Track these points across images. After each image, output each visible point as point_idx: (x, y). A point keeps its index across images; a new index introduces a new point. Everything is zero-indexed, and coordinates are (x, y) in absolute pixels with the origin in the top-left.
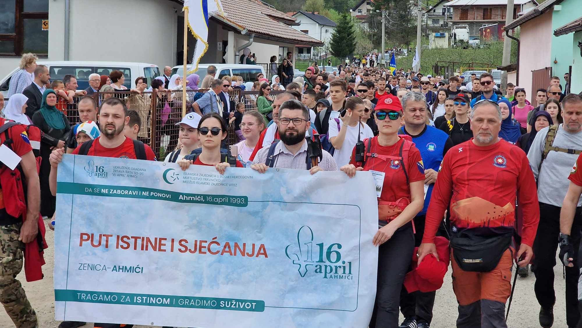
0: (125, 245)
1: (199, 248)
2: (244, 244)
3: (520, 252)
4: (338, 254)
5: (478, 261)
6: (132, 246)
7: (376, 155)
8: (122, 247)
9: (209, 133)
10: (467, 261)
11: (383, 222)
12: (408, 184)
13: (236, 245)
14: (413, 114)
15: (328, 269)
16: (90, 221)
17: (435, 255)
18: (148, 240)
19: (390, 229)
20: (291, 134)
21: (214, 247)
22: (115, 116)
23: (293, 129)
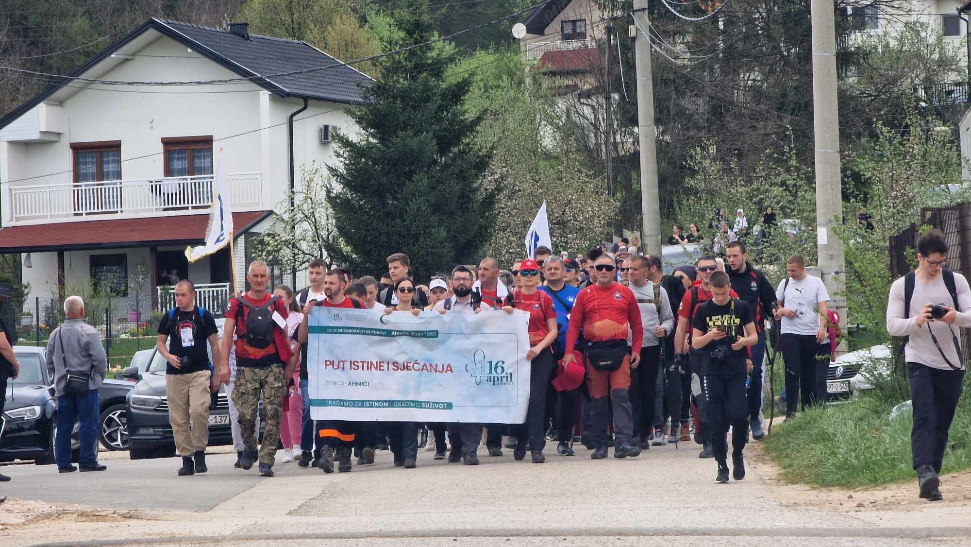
0: (356, 368)
1: (406, 367)
2: (436, 365)
3: (633, 358)
4: (503, 368)
5: (609, 362)
6: (361, 368)
7: (522, 301)
8: (354, 369)
9: (406, 291)
10: (601, 363)
11: (533, 344)
12: (546, 320)
13: (431, 365)
14: (549, 272)
15: (496, 378)
16: (331, 352)
17: (575, 361)
18: (372, 363)
19: (538, 349)
20: (462, 289)
21: (416, 366)
22: (331, 283)
23: (462, 285)
